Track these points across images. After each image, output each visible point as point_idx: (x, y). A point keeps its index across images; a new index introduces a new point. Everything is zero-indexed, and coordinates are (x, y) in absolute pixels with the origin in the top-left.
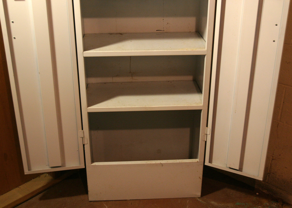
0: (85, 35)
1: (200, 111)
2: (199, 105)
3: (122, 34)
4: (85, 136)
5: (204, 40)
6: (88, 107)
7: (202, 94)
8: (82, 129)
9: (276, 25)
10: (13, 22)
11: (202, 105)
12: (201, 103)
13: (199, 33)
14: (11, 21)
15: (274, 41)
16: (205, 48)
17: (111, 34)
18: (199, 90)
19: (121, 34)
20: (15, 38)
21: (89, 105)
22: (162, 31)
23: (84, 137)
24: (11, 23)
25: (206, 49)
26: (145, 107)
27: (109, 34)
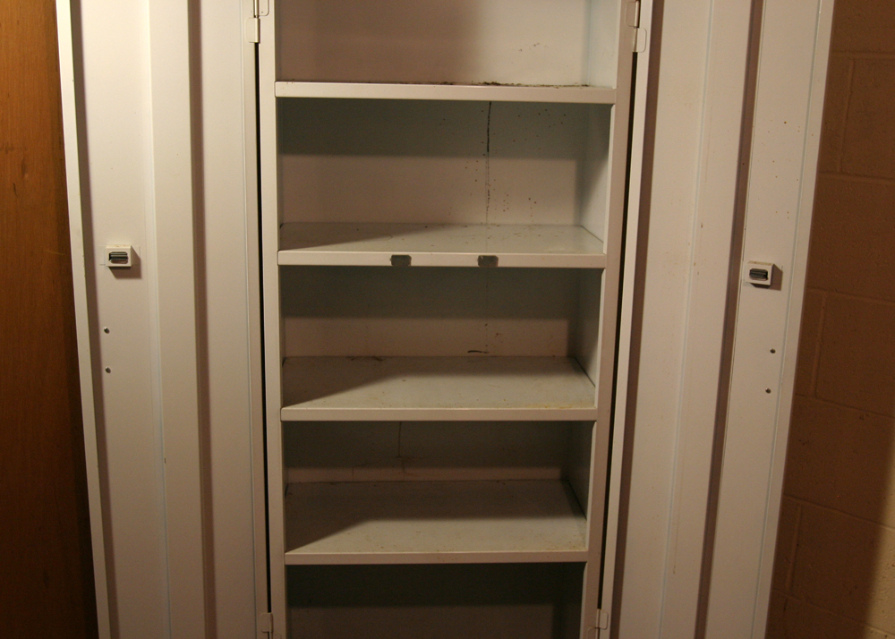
0: (286, 361)
1: (581, 566)
2: (578, 551)
3: (381, 360)
4: (275, 630)
5: (591, 381)
6: (286, 552)
7: (586, 518)
8: (269, 610)
9: (773, 351)
10: (107, 331)
11: (586, 549)
12: (584, 546)
13: (576, 361)
14: (103, 327)
15: (768, 391)
16: (593, 402)
17: (353, 358)
18: (577, 507)
19: (378, 359)
20: (108, 371)
21: (291, 544)
22: (482, 354)
23: (272, 632)
24: (102, 333)
25: (596, 405)
26: (436, 552)
27: (349, 357)
